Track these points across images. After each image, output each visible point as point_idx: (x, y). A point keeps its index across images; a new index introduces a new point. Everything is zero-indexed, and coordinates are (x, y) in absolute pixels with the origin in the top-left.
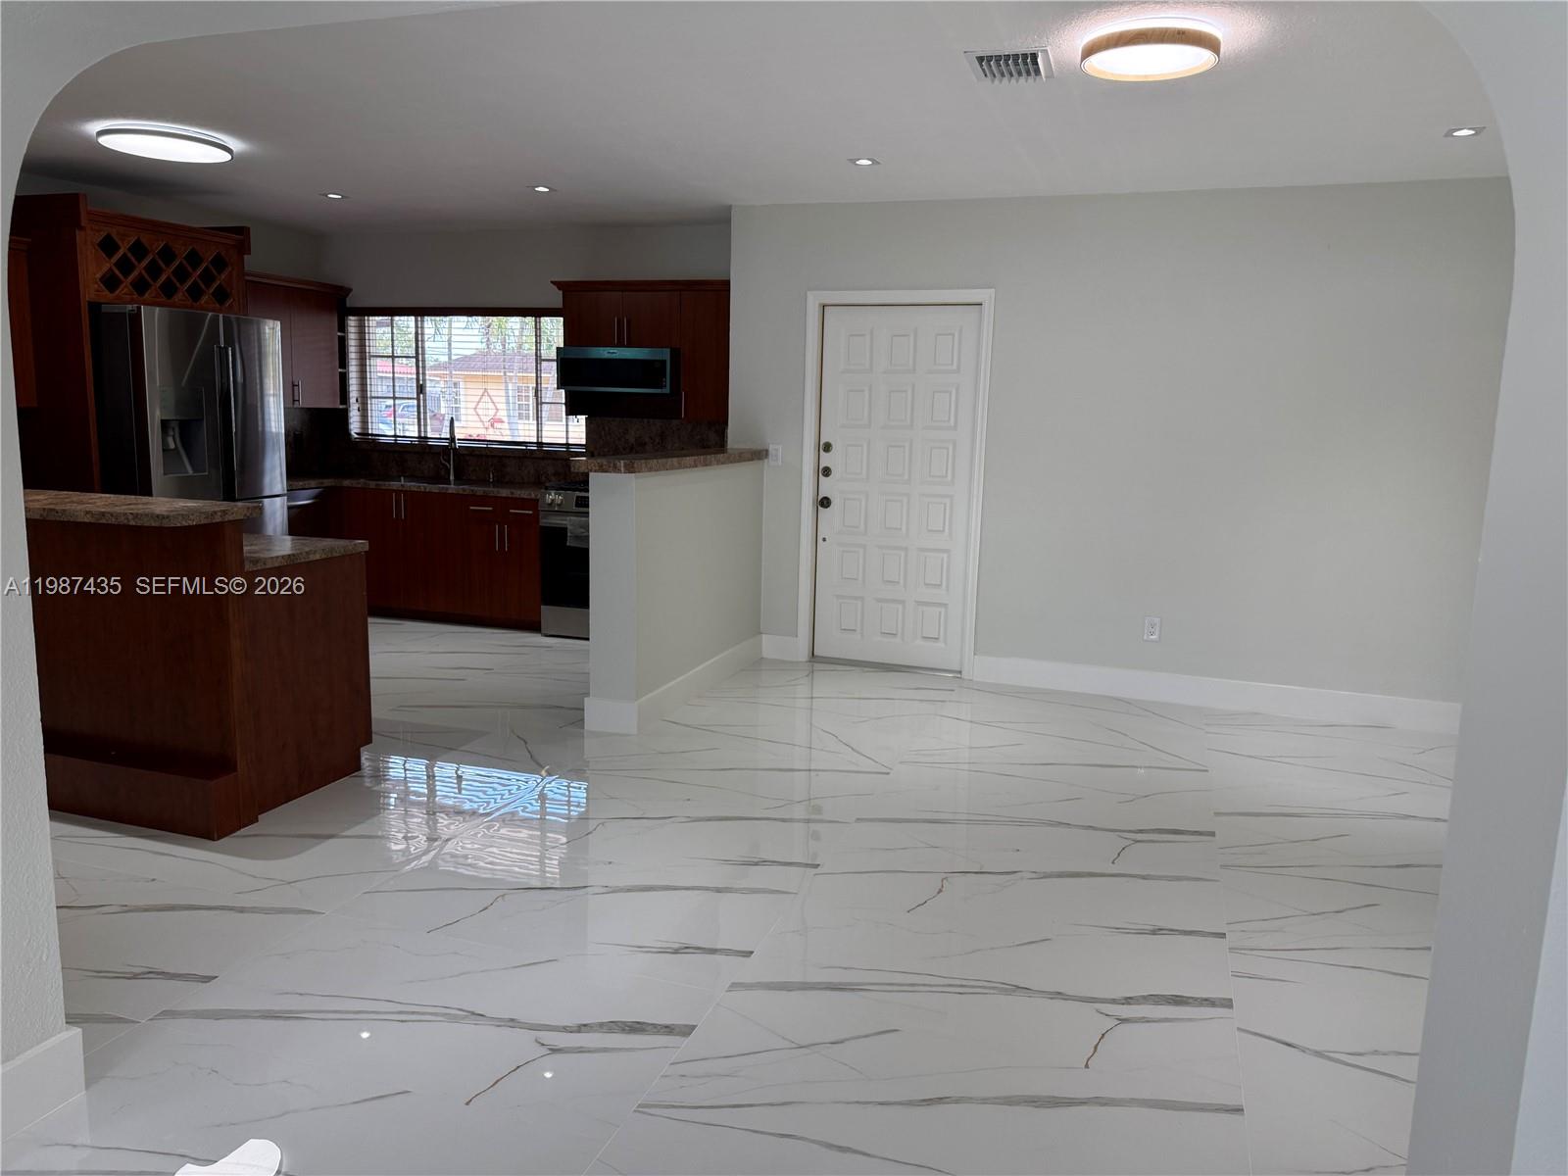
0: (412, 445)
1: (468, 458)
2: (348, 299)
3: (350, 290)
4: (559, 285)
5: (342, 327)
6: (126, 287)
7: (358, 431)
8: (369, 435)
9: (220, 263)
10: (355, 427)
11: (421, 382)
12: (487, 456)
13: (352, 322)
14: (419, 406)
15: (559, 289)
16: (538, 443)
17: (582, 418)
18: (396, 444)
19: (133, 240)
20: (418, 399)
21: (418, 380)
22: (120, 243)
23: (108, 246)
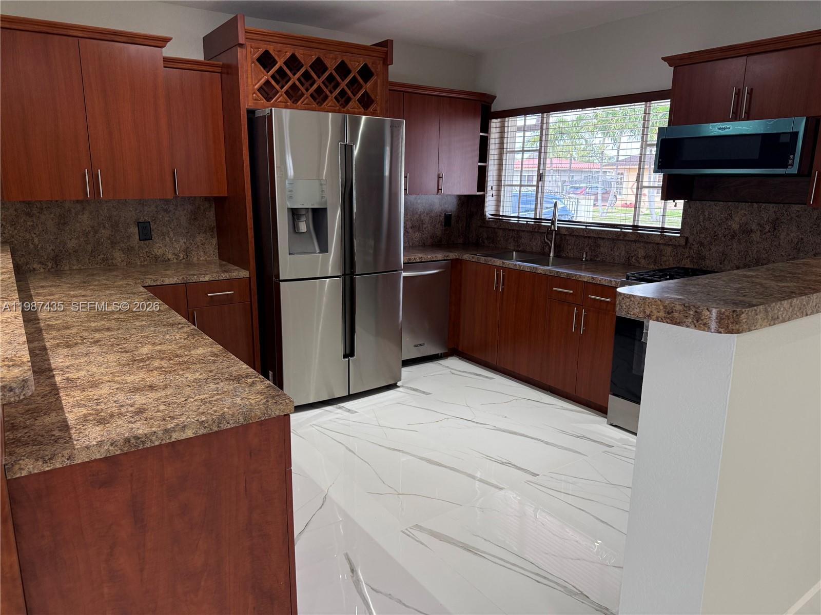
0: (527, 225)
1: (568, 238)
2: (492, 105)
3: (496, 97)
4: (669, 60)
5: (485, 128)
6: (281, 95)
7: (493, 213)
8: (500, 216)
9: (366, 73)
10: (489, 210)
11: (541, 172)
12: (585, 237)
13: (495, 124)
14: (537, 192)
15: (670, 65)
16: (633, 226)
17: (681, 203)
18: (518, 224)
19: (288, 55)
20: (537, 186)
21: (539, 169)
22: (276, 58)
23: (266, 60)
